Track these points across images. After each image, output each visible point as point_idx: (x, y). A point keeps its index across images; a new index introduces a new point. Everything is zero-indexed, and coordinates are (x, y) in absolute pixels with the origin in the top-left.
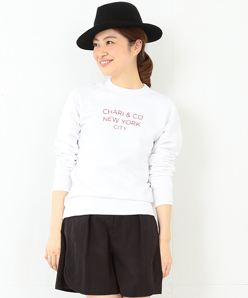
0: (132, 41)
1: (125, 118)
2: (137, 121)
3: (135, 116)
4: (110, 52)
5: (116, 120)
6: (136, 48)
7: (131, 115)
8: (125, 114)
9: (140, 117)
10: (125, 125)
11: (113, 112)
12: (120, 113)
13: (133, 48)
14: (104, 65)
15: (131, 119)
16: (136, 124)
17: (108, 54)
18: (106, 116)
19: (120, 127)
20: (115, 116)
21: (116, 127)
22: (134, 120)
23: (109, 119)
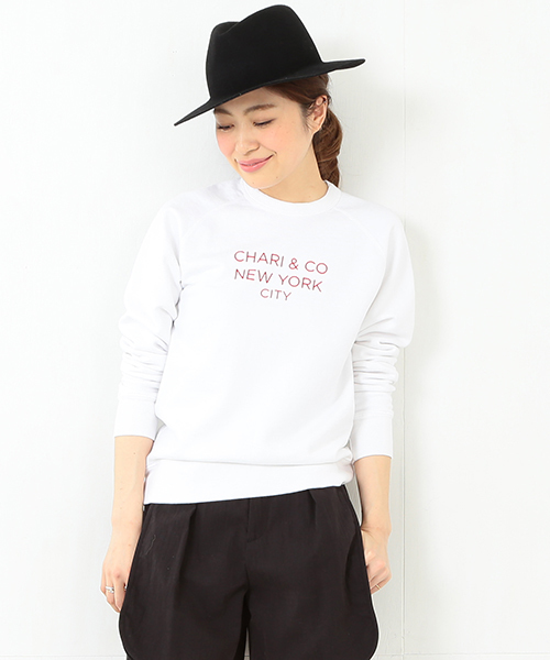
1: (286, 271)
2: (315, 276)
3: (310, 266)
4: (264, 141)
5: (265, 277)
8: (287, 262)
9: (322, 268)
10: (286, 287)
11: (257, 259)
12: (275, 259)
15: (301, 273)
16: (311, 286)
18: (243, 267)
19: (275, 293)
20: (263, 267)
21: (264, 293)
22: (308, 275)
23: (248, 275)
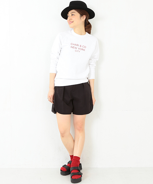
0: (82, 15)
1: (79, 47)
2: (84, 48)
4: (73, 19)
5: (76, 48)
6: (83, 18)
7: (82, 46)
8: (80, 45)
9: (85, 47)
10: (79, 50)
12: (77, 45)
13: (82, 18)
14: (70, 24)
16: (83, 50)
17: (72, 19)
18: (72, 46)
19: (77, 51)
20: (75, 46)
22: (83, 48)
